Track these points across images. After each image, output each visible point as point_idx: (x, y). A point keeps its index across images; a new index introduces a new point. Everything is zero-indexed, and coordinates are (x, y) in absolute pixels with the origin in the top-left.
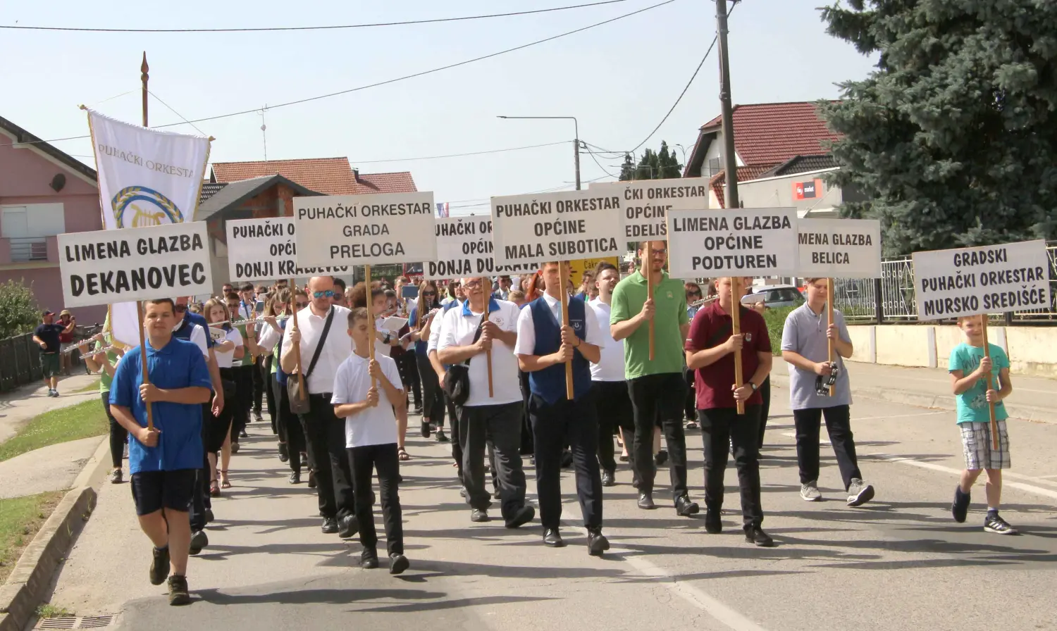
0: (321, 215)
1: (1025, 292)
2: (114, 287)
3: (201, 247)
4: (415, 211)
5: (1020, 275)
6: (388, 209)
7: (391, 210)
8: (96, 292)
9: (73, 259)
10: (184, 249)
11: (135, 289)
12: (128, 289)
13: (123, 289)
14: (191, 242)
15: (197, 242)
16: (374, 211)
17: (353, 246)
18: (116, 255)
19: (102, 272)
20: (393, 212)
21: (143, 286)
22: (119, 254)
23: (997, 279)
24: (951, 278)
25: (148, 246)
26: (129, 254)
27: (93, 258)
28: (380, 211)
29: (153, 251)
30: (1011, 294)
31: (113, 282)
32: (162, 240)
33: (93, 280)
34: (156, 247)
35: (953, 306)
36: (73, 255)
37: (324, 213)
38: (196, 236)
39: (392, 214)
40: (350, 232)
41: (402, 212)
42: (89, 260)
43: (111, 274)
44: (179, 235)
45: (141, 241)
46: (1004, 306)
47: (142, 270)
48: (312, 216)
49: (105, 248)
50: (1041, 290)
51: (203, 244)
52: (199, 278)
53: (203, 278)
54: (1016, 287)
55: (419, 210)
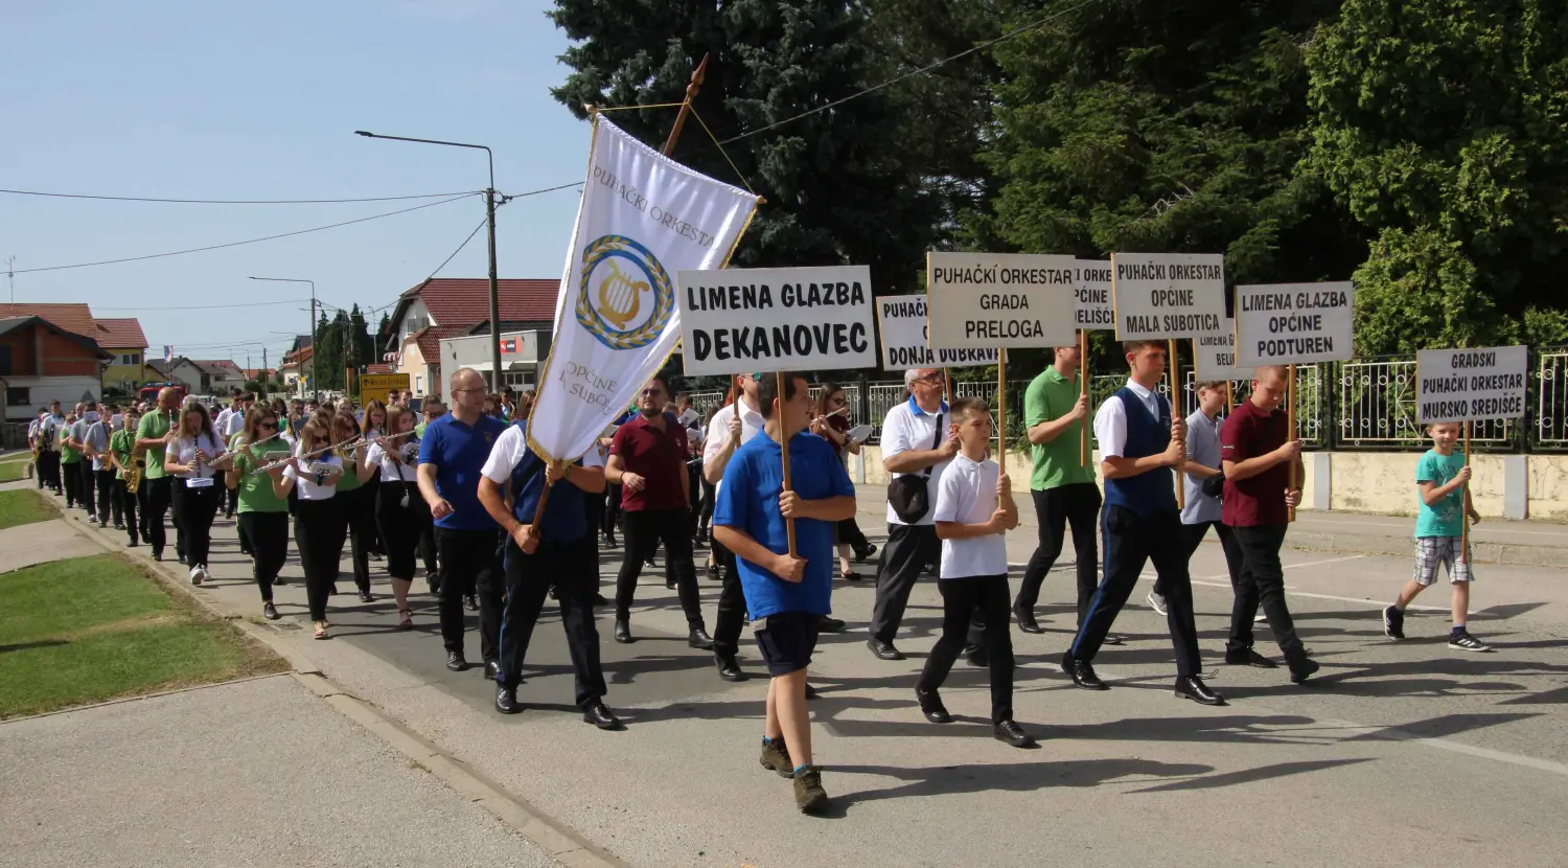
0: (958, 278)
1: (1506, 400)
2: (751, 349)
3: (862, 302)
4: (1056, 280)
5: (1503, 382)
6: (1029, 276)
7: (1032, 276)
8: (727, 355)
9: (697, 307)
10: (841, 302)
11: (778, 354)
12: (768, 354)
13: (762, 354)
14: (850, 294)
15: (858, 296)
16: (1014, 277)
17: (991, 322)
18: (754, 305)
19: (736, 328)
20: (1034, 279)
21: (788, 352)
22: (758, 305)
23: (1485, 385)
24: (1447, 380)
25: (795, 294)
26: (771, 305)
27: (724, 307)
28: (1021, 277)
29: (801, 303)
30: (1494, 401)
31: (749, 343)
32: (813, 287)
33: (723, 338)
34: (805, 297)
35: (1447, 411)
36: (697, 301)
37: (961, 275)
38: (857, 286)
39: (1032, 282)
40: (988, 303)
41: (1043, 280)
42: (718, 310)
43: (746, 331)
44: (835, 283)
45: (787, 287)
46: (1488, 413)
47: (786, 328)
48: (948, 279)
49: (739, 293)
50: (1519, 399)
51: (864, 297)
52: (859, 344)
53: (865, 344)
54: (1497, 394)
55: (1060, 280)
